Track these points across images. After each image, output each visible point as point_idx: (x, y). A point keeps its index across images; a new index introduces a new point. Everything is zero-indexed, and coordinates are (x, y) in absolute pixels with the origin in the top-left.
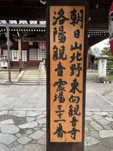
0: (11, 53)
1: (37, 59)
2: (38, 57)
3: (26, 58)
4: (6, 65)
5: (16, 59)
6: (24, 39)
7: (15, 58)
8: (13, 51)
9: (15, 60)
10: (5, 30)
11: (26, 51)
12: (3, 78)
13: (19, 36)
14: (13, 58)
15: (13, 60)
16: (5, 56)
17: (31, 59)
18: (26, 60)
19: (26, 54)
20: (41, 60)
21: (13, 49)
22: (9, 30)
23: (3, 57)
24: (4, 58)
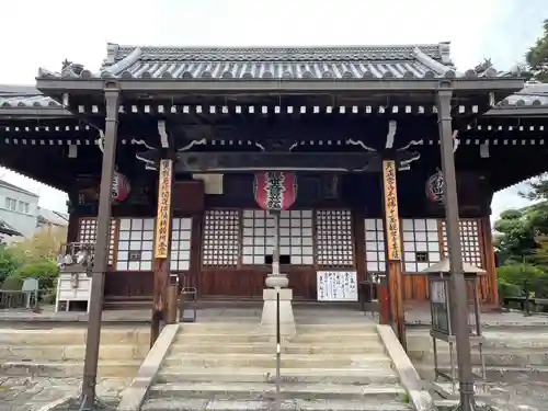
0: (118, 230)
1: (240, 259)
2: (246, 250)
3: (186, 255)
4: (85, 290)
5: (139, 259)
6: (191, 161)
7: (135, 256)
8: (125, 223)
9: (134, 266)
10: (95, 110)
11: (187, 223)
12: (55, 369)
13: (165, 144)
14: (123, 256)
15: (121, 267)
16: (88, 249)
17: (209, 259)
18: (185, 266)
19: (187, 235)
20: (260, 261)
21: (126, 215)
22: (118, 109)
23: (77, 249)
24: (81, 257)
